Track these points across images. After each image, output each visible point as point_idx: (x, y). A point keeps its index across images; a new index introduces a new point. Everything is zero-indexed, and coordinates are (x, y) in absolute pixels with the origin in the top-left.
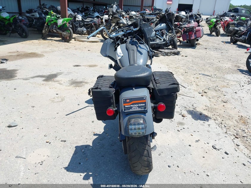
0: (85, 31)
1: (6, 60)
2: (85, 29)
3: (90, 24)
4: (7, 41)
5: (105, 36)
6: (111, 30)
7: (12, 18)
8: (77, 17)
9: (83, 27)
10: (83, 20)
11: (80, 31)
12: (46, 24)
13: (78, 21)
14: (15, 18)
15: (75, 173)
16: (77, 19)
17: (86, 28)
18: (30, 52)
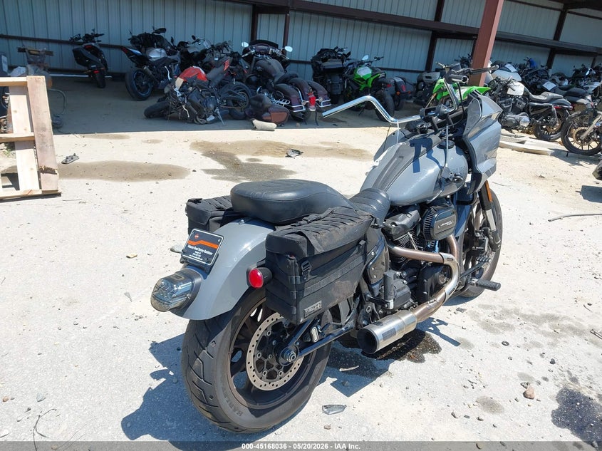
0: (525, 122)
1: (299, 153)
2: (526, 118)
3: (546, 107)
4: (345, 122)
5: (572, 143)
6: (591, 127)
7: (372, 79)
8: (510, 87)
9: (522, 113)
10: (528, 96)
11: (511, 121)
12: (433, 97)
13: (512, 96)
14: (377, 79)
15: (154, 358)
16: (510, 92)
17: (530, 117)
18: (357, 147)
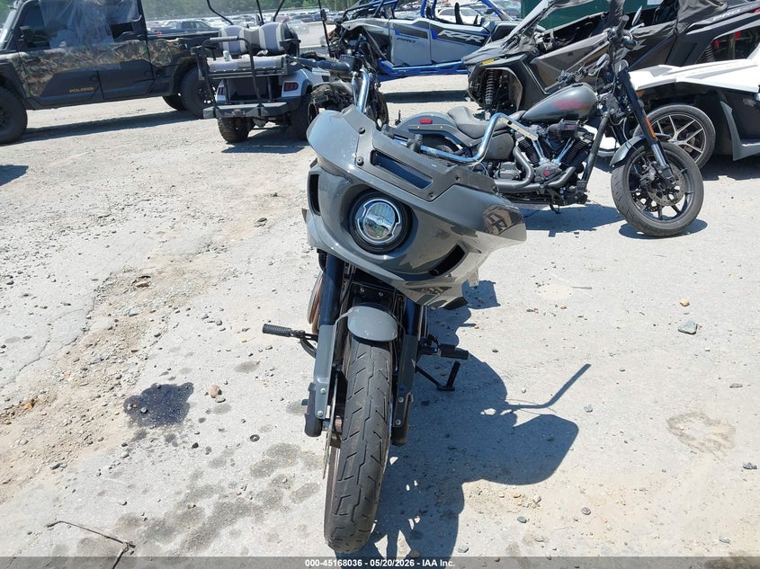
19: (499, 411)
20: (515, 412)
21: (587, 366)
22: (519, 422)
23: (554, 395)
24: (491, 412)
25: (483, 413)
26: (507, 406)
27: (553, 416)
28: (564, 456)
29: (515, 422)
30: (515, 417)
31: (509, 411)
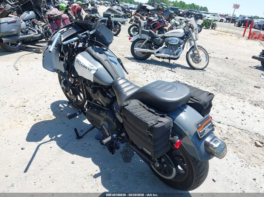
19: (56, 137)
20: (51, 138)
21: (25, 171)
22: (48, 136)
23: (38, 150)
24: (59, 136)
25: (61, 135)
26: (54, 140)
27: (37, 142)
28: (30, 131)
29: (49, 136)
30: (50, 137)
31: (53, 138)
